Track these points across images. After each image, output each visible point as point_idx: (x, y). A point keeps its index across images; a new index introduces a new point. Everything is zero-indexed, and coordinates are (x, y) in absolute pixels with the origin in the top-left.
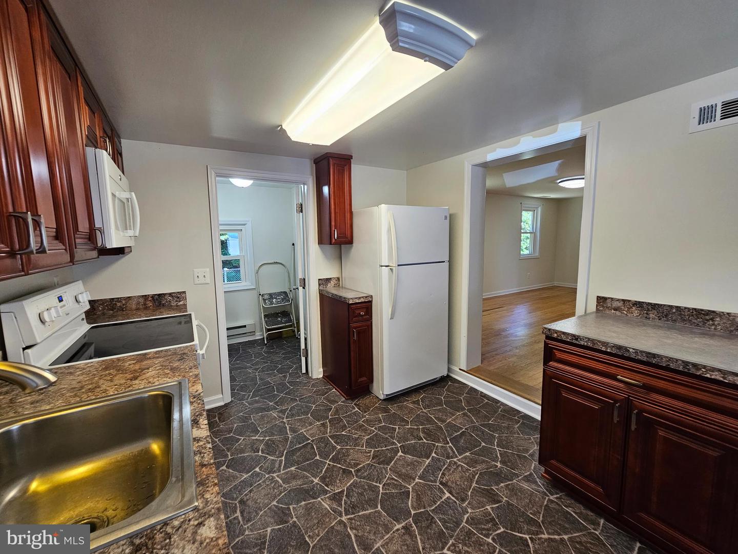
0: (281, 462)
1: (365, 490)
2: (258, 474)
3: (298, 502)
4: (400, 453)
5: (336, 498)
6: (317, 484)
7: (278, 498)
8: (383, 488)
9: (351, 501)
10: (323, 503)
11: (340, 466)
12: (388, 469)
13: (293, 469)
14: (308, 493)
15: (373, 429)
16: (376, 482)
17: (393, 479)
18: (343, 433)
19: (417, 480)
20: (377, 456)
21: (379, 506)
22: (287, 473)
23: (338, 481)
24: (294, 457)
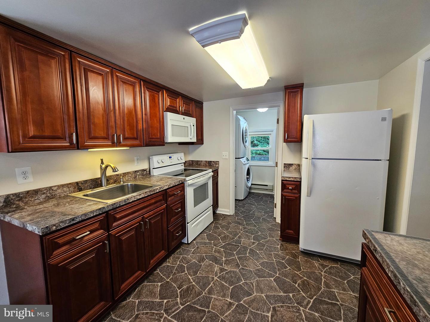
0: (222, 244)
1: (235, 277)
2: (211, 243)
3: (210, 260)
4: (272, 279)
5: (222, 270)
6: (223, 260)
7: (207, 254)
8: (243, 283)
9: (225, 275)
10: (216, 268)
11: (238, 261)
12: (257, 279)
13: (222, 249)
14: (216, 260)
15: (274, 259)
16: (243, 279)
17: (253, 284)
18: (258, 251)
19: (263, 295)
20: (259, 271)
21: (232, 287)
22: (219, 249)
23: (230, 266)
24: (228, 246)
